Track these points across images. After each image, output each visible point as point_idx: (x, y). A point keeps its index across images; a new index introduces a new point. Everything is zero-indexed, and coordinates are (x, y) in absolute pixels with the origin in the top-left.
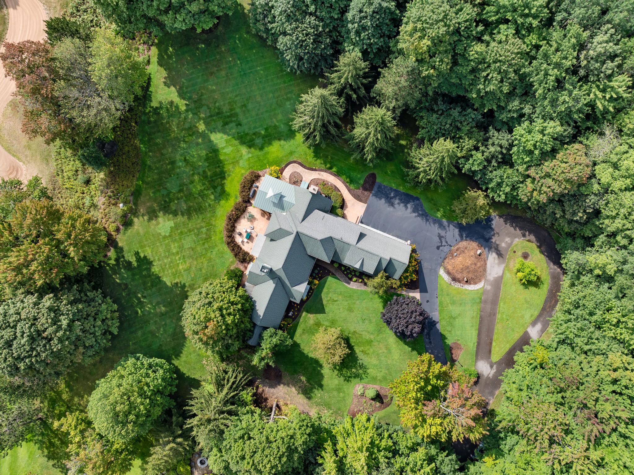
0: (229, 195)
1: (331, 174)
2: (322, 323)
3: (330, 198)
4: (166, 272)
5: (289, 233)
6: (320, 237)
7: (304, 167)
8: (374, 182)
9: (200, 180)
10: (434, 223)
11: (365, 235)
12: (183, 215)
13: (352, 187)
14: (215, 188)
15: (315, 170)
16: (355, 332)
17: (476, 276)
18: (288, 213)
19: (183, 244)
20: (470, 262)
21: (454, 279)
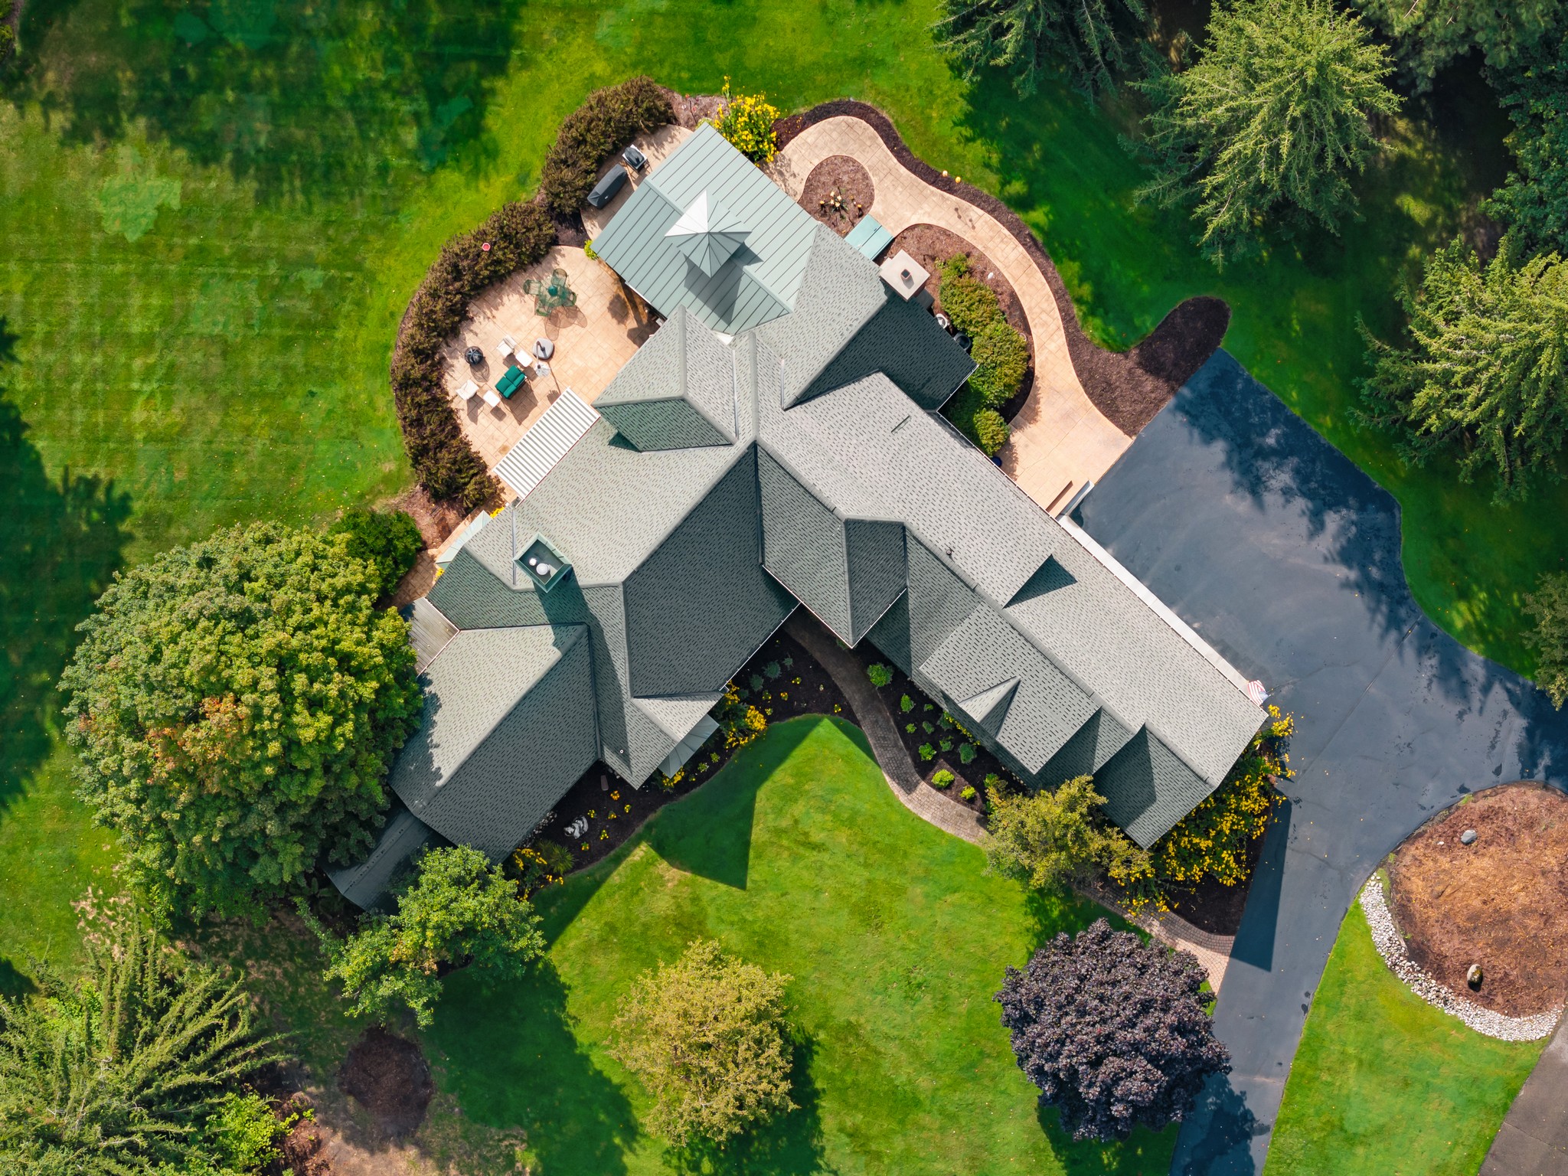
0: (492, 153)
1: (1017, 231)
2: (710, 924)
3: (966, 341)
4: (60, 414)
5: (711, 436)
6: (853, 505)
7: (901, 152)
8: (1206, 346)
9: (382, 34)
10: (1422, 650)
11: (1067, 579)
12: (239, 169)
13: (1093, 330)
14: (437, 95)
15: (948, 186)
16: (851, 1028)
17: (1530, 977)
18: (745, 342)
19: (188, 309)
20: (1523, 899)
21: (1419, 953)
